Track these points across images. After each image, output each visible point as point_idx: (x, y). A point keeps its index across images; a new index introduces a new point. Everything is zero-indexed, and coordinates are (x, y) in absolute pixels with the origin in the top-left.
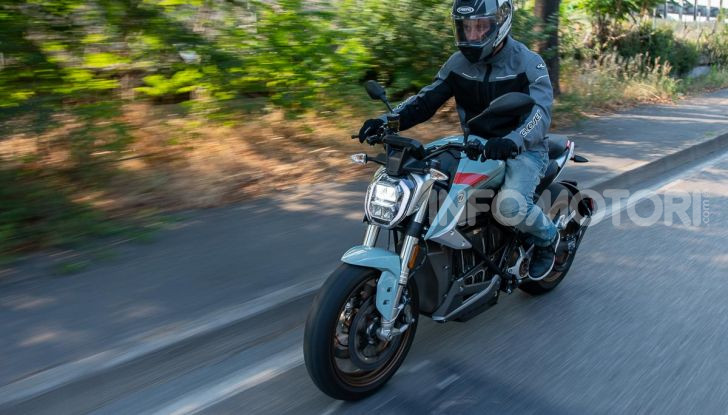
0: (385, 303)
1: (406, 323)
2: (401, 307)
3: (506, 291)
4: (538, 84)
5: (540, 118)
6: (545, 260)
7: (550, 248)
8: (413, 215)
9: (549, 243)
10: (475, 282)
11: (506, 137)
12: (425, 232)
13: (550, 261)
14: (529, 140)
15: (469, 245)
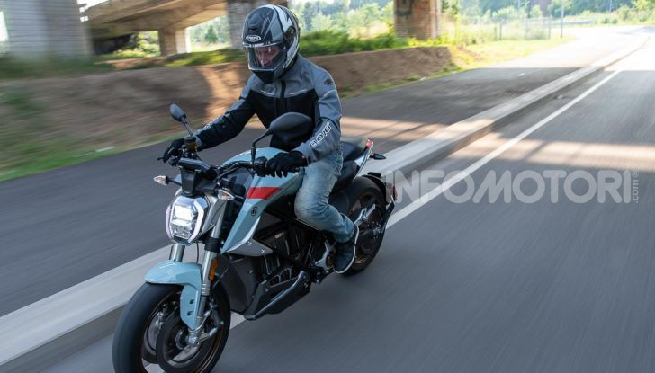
0: (189, 314)
1: (214, 327)
2: (207, 314)
3: (315, 282)
4: (327, 98)
5: (329, 130)
6: (346, 254)
7: (351, 243)
8: (209, 232)
9: (348, 239)
10: (283, 280)
11: (297, 149)
12: (222, 246)
13: (350, 255)
14: (319, 150)
15: (270, 251)
